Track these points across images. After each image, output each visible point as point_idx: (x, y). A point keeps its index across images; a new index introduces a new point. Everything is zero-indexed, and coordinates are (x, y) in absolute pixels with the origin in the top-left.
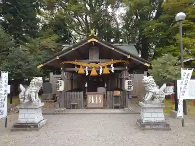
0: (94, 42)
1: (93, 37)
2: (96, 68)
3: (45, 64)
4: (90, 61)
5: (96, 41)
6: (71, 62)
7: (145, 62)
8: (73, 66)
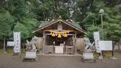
0: (61, 21)
1: (60, 19)
2: (61, 34)
3: (36, 31)
4: (58, 30)
5: (62, 21)
6: (49, 31)
7: (84, 32)
8: (50, 33)
